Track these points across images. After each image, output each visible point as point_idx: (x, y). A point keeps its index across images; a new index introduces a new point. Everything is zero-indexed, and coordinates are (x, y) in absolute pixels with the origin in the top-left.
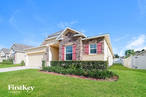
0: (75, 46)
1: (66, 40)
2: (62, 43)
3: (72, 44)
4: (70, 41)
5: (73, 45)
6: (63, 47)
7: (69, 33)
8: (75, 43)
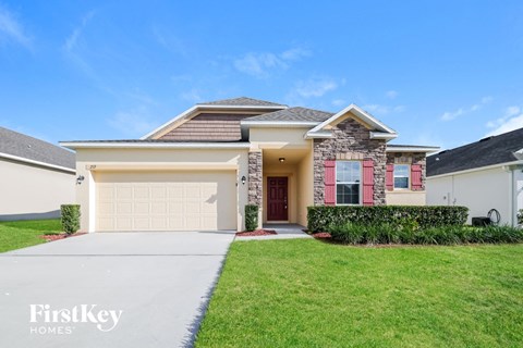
0: (370, 163)
1: (340, 141)
2: (325, 149)
3: (362, 158)
4: (353, 148)
5: (365, 160)
6: (330, 163)
7: (351, 124)
8: (371, 155)
